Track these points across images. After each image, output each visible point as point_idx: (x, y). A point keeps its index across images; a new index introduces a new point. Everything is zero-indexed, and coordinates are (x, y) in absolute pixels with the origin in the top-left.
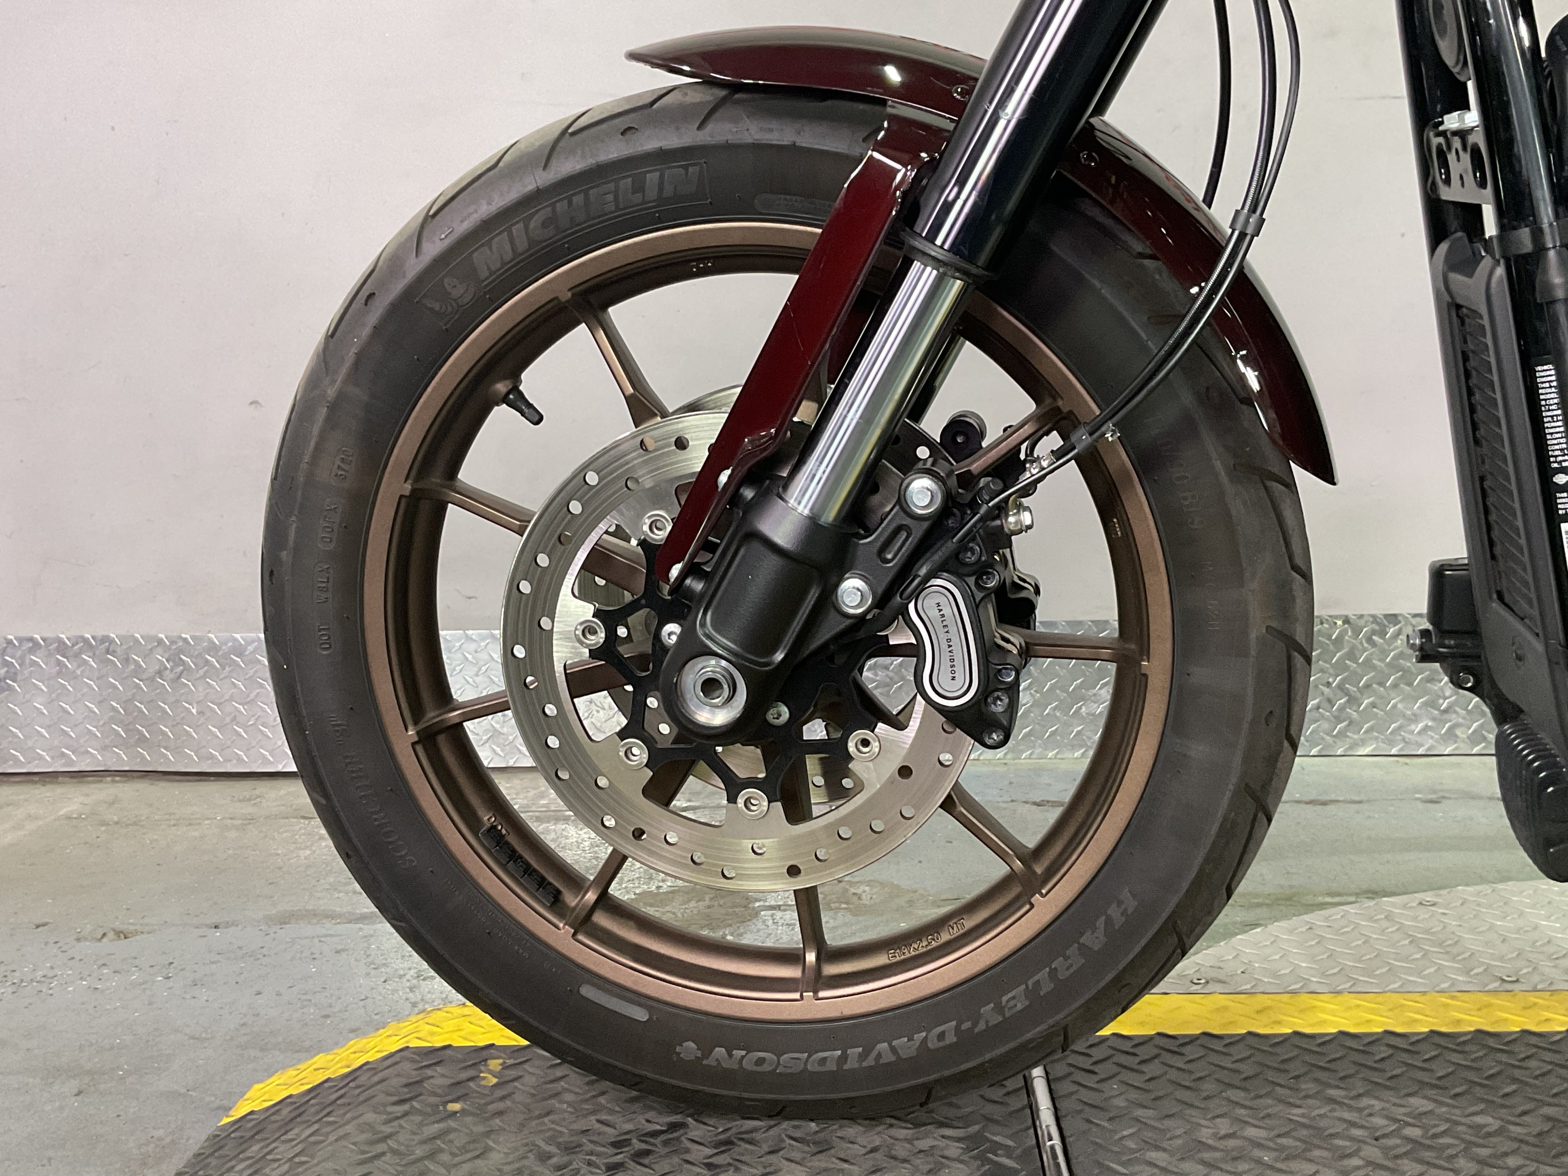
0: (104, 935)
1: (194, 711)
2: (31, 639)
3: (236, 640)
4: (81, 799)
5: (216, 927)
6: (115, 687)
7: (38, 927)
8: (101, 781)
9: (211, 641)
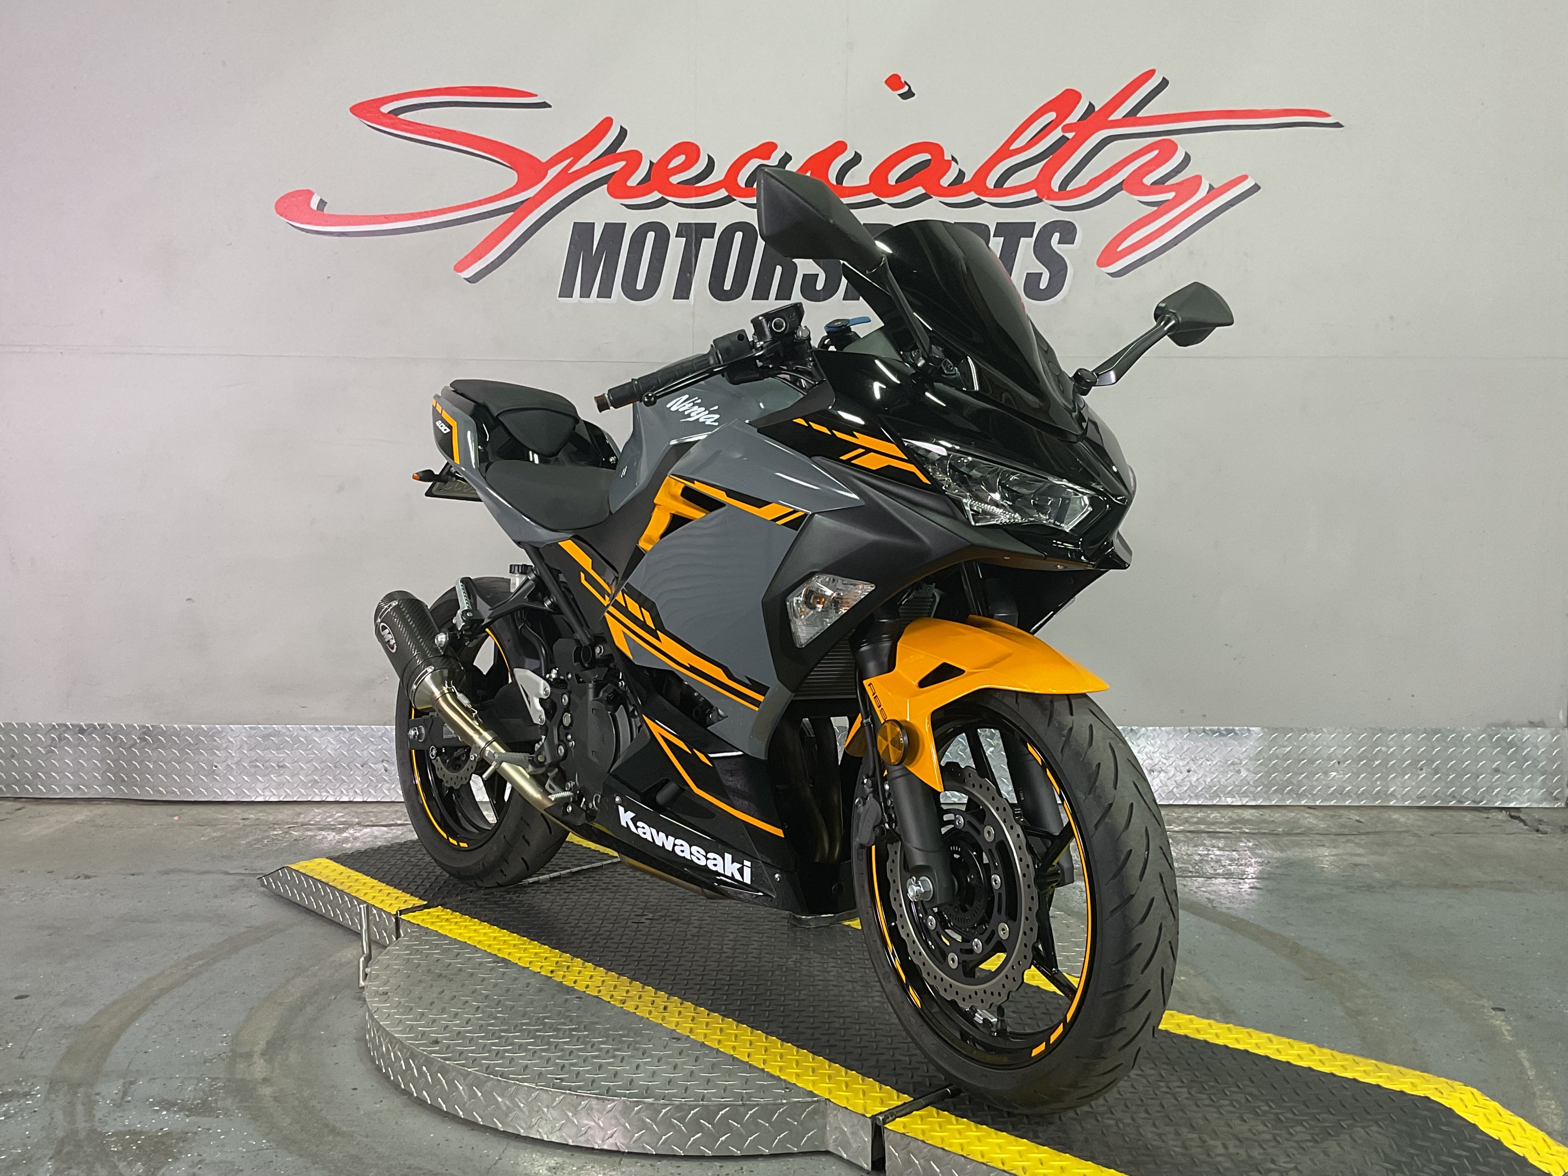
3: (175, 728)
4: (88, 813)
5: (133, 875)
6: (109, 752)
7: (48, 872)
8: (99, 804)
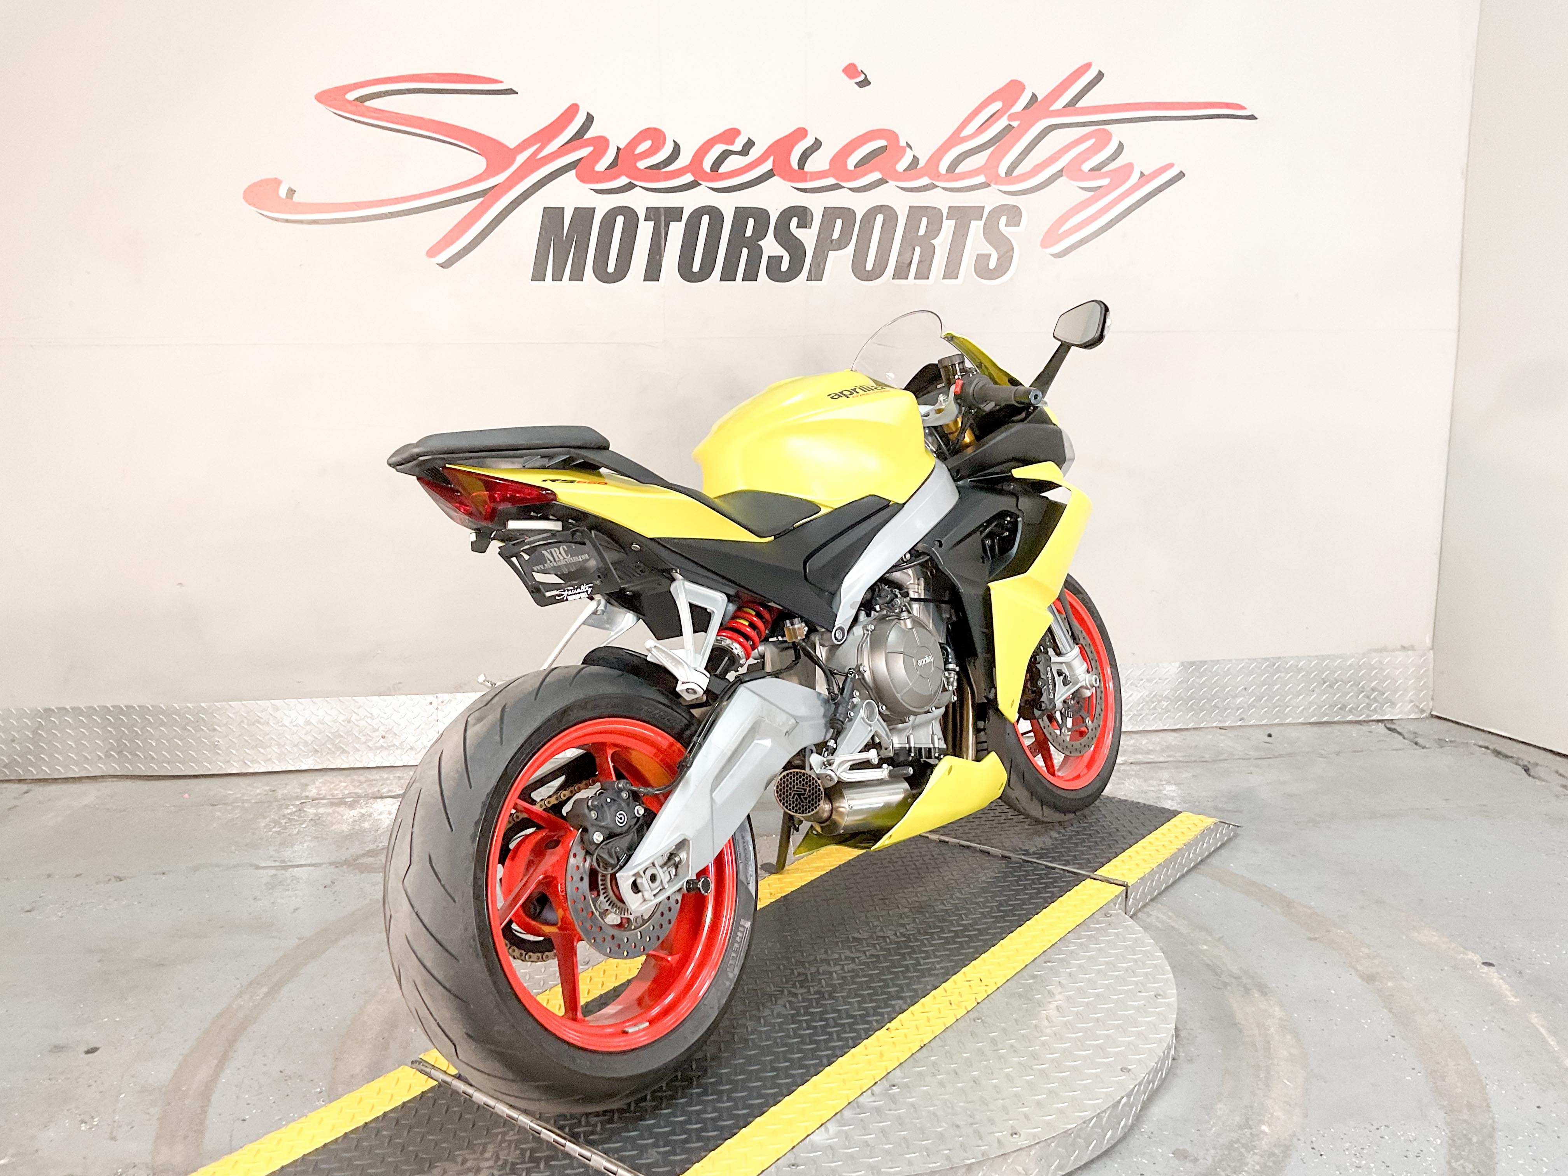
0: (110, 880)
1: (154, 744)
2: (65, 709)
3: (175, 707)
5: (164, 874)
6: (111, 732)
7: (77, 876)
8: (106, 782)
9: (161, 707)
